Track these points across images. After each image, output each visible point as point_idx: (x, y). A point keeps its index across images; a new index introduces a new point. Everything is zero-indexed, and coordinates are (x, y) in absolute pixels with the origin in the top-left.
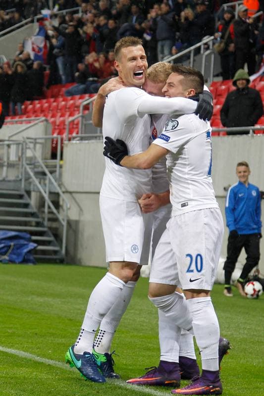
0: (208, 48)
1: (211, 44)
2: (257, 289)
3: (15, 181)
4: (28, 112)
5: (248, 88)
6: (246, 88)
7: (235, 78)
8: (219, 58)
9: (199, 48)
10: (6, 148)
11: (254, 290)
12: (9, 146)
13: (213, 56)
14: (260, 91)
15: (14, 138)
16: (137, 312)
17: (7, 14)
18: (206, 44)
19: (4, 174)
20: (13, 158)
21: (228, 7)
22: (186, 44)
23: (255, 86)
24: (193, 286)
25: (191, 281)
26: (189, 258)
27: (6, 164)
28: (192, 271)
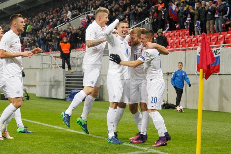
0: (147, 22)
1: (148, 20)
2: (181, 108)
3: (80, 72)
4: (84, 47)
5: (162, 36)
6: (161, 36)
7: (158, 33)
8: (151, 25)
9: (144, 22)
10: (76, 60)
11: (180, 109)
12: (77, 59)
13: (149, 25)
14: (166, 37)
15: (79, 56)
16: (125, 117)
17: (75, 12)
18: (147, 20)
19: (76, 69)
20: (79, 63)
21: (154, 7)
22: (139, 21)
23: (165, 35)
24: (153, 108)
25: (152, 106)
26: (152, 98)
27: (76, 65)
28: (153, 103)
